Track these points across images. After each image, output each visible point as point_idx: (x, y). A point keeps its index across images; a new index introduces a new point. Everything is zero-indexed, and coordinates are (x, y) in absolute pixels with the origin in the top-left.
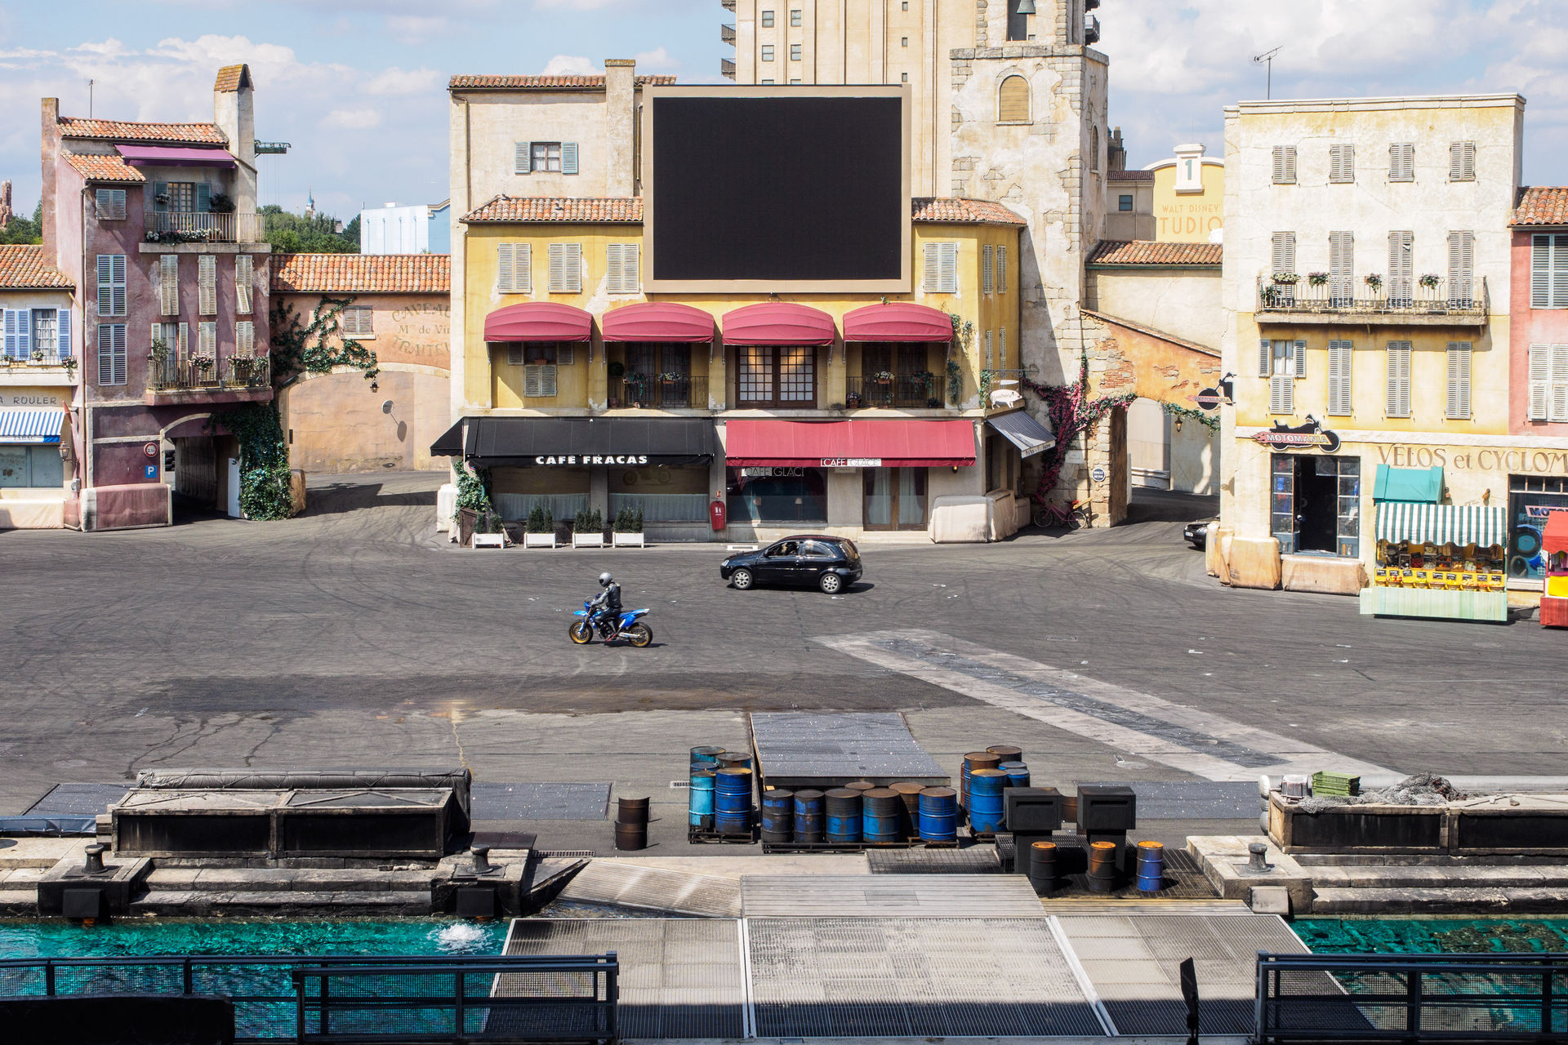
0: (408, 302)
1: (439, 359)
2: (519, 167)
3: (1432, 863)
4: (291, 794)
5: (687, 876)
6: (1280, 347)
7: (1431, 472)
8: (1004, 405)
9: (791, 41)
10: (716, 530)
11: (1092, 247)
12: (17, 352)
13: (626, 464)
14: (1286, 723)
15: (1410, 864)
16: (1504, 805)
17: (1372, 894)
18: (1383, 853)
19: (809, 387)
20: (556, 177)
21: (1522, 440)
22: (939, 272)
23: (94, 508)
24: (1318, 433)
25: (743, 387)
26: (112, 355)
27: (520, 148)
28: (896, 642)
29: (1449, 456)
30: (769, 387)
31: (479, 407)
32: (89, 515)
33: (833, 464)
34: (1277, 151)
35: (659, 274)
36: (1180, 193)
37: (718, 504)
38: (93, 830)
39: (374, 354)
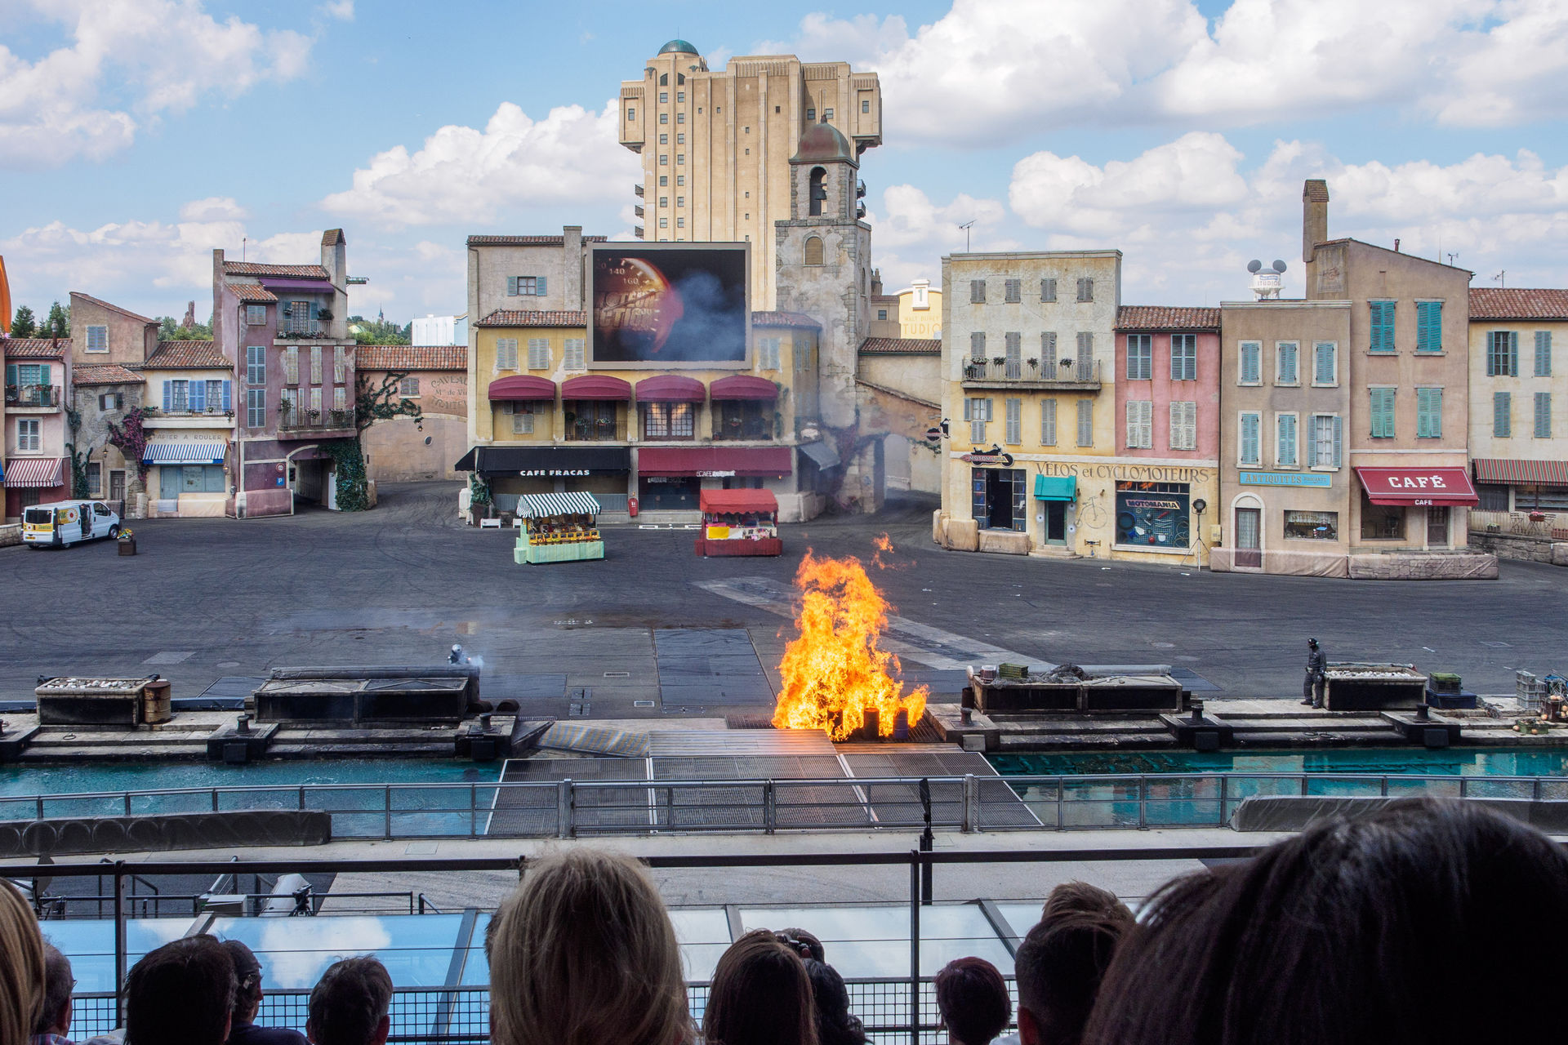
0: (441, 376)
1: (460, 411)
2: (510, 292)
3: (1072, 720)
4: (367, 682)
5: (615, 732)
6: (977, 402)
7: (1068, 480)
8: (809, 438)
9: (678, 216)
10: (632, 517)
11: (862, 342)
12: (197, 407)
13: (576, 476)
14: (983, 633)
15: (1059, 720)
16: (1115, 683)
17: (1037, 739)
18: (1043, 713)
19: (690, 427)
20: (533, 298)
21: (1123, 460)
22: (769, 357)
23: (244, 504)
24: (1000, 455)
25: (649, 428)
26: (256, 409)
27: (511, 280)
28: (744, 585)
29: (1080, 469)
30: (665, 428)
31: (483, 441)
32: (241, 509)
33: (705, 474)
34: (973, 283)
35: (597, 358)
36: (915, 309)
37: (633, 500)
38: (242, 706)
39: (420, 408)
